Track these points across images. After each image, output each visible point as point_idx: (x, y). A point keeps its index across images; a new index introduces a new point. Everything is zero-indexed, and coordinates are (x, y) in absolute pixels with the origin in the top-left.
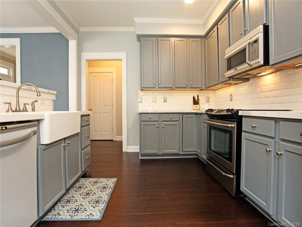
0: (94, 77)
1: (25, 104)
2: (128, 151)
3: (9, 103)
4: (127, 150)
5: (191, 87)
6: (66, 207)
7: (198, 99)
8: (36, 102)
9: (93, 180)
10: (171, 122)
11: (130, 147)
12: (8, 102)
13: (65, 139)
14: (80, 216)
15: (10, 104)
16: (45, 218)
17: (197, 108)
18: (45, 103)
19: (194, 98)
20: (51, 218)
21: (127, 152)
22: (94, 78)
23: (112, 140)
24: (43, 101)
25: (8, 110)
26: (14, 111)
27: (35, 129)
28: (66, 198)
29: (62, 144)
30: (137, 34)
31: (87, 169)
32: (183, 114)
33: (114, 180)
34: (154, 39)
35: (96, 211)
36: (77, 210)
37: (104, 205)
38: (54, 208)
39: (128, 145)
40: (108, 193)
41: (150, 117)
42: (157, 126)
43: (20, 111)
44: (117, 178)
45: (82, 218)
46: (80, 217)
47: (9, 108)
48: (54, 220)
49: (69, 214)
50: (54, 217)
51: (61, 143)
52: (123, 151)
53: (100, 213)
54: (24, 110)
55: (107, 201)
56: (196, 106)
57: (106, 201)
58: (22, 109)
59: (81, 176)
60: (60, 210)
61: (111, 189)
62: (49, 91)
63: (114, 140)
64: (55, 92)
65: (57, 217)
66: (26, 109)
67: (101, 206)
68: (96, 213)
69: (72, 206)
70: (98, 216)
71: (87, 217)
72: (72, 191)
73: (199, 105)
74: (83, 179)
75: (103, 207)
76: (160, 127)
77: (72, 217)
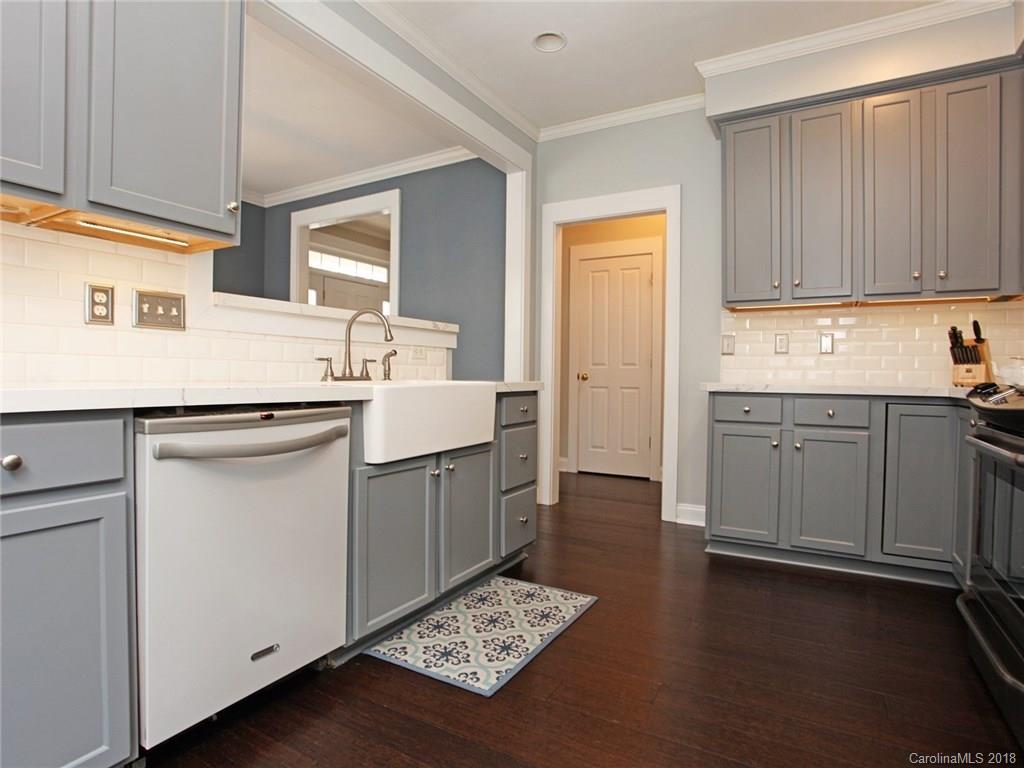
0: (595, 274)
1: (365, 362)
2: (679, 521)
3: (327, 360)
4: (677, 517)
5: (938, 289)
6: (426, 639)
7: (979, 340)
8: (392, 355)
9: (525, 586)
10: (832, 431)
11: (683, 507)
12: (326, 357)
13: (438, 455)
14: (448, 669)
15: (329, 360)
16: (373, 649)
17: (974, 378)
18: (426, 358)
19: (955, 336)
20: (384, 653)
21: (676, 523)
22: (593, 277)
23: (647, 479)
24: (421, 351)
25: (326, 375)
26: (336, 379)
27: (345, 422)
28: (437, 616)
29: (428, 468)
30: (709, 118)
31: (525, 555)
32: (889, 400)
33: (585, 601)
34: (774, 121)
35: (490, 669)
36: (446, 654)
37: (518, 661)
38: (402, 633)
39: (680, 499)
40: (546, 633)
41: (747, 409)
42: (775, 443)
43: (352, 378)
44: (596, 598)
45: (448, 677)
46: (445, 673)
47: (327, 371)
48: (388, 660)
49: (425, 657)
50: (392, 652)
51: (424, 467)
52: (664, 518)
53: (498, 678)
54: (344, 375)
55: (532, 652)
56: (968, 371)
57: (529, 652)
58: (357, 374)
59: (500, 570)
60: (410, 641)
61: (561, 624)
62: (435, 326)
63: (651, 479)
64: (455, 328)
65: (397, 655)
66: (367, 373)
67: (510, 662)
68: (489, 675)
69: (443, 640)
70: (488, 684)
71: (462, 678)
72: (460, 603)
73: (982, 367)
74: (502, 579)
75: (512, 667)
76: (786, 447)
77: (427, 667)
